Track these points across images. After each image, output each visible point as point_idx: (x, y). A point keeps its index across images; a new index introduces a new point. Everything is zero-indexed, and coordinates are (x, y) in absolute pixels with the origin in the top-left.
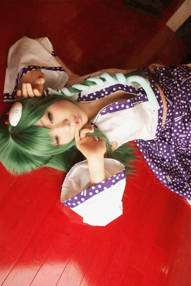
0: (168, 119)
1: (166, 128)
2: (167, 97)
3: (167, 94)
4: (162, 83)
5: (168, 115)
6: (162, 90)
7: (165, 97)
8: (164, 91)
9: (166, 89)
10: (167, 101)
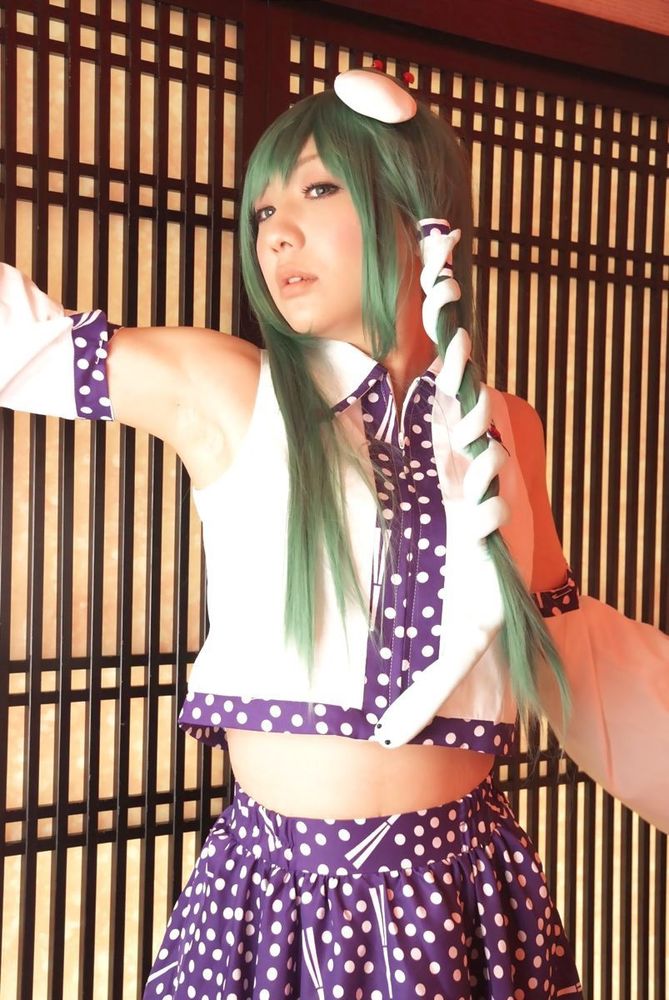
0: (279, 823)
1: (238, 828)
2: (395, 829)
3: (412, 840)
4: (473, 831)
5: (301, 828)
6: (432, 812)
7: (392, 821)
8: (424, 821)
9: (437, 843)
10: (373, 823)
